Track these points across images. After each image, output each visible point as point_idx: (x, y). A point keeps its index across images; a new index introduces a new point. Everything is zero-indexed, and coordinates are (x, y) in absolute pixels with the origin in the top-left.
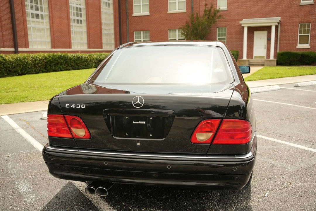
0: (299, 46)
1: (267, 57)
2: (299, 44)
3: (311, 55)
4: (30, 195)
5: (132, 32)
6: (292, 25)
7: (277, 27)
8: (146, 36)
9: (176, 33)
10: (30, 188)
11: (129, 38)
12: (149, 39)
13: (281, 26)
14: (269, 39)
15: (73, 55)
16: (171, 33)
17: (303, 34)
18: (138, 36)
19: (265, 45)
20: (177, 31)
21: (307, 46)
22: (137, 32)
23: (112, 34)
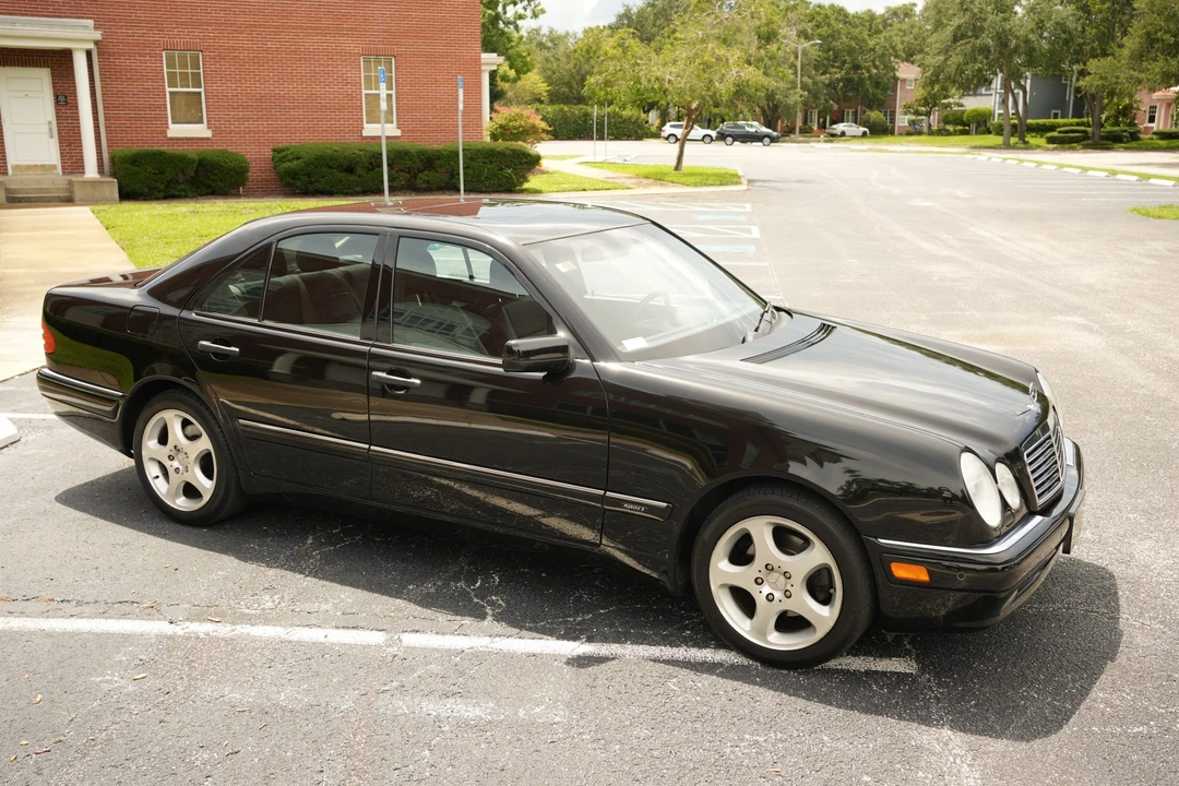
0: (176, 130)
1: (63, 168)
2: (174, 122)
6: (140, 55)
13: (98, 54)
14: (62, 99)
17: (181, 87)
19: (50, 123)
21: (200, 130)
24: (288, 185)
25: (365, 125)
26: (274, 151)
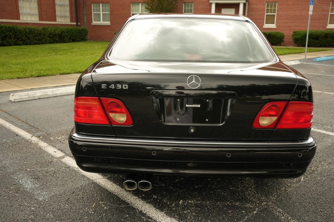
0: (266, 26)
2: (266, 24)
3: (277, 35)
4: (39, 192)
5: (90, 4)
6: (259, 4)
7: (245, 4)
8: (106, 9)
9: (139, 7)
10: (36, 184)
11: (86, 10)
12: (109, 13)
13: (248, 4)
15: (23, 28)
16: (134, 6)
17: (270, 13)
18: (97, 9)
20: (140, 4)
21: (273, 26)
22: (95, 4)
23: (67, 5)
24: (295, 43)
25: (328, 25)
26: (294, 32)
